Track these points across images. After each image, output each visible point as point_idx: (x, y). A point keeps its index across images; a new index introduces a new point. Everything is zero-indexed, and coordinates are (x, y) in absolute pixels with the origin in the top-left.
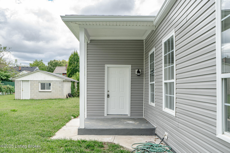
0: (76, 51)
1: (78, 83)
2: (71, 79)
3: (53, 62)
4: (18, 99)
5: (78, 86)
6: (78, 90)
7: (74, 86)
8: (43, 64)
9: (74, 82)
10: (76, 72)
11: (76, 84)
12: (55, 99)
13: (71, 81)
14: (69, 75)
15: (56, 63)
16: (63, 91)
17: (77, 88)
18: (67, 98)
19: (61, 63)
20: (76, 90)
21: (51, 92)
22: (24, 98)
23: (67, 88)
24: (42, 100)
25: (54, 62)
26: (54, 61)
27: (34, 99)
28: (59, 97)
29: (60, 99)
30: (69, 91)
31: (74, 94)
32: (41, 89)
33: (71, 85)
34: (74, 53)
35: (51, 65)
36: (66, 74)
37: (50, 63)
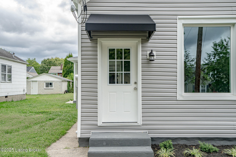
0: (70, 53)
1: (73, 82)
2: (67, 79)
3: (46, 61)
4: (29, 94)
5: (73, 85)
6: (72, 88)
7: (70, 85)
8: (36, 63)
9: (69, 82)
10: (71, 73)
11: (71, 84)
12: (57, 94)
13: (68, 81)
14: (65, 75)
15: (50, 62)
16: (62, 88)
17: (72, 86)
18: (65, 93)
19: (54, 62)
20: (71, 88)
21: (53, 89)
22: (33, 94)
23: (65, 86)
24: (46, 95)
25: (48, 61)
26: (48, 59)
27: (41, 94)
28: (59, 93)
29: (60, 94)
30: (66, 89)
31: (70, 90)
32: (46, 87)
33: (67, 84)
34: (69, 55)
35: (45, 64)
36: (61, 73)
37: (44, 62)
